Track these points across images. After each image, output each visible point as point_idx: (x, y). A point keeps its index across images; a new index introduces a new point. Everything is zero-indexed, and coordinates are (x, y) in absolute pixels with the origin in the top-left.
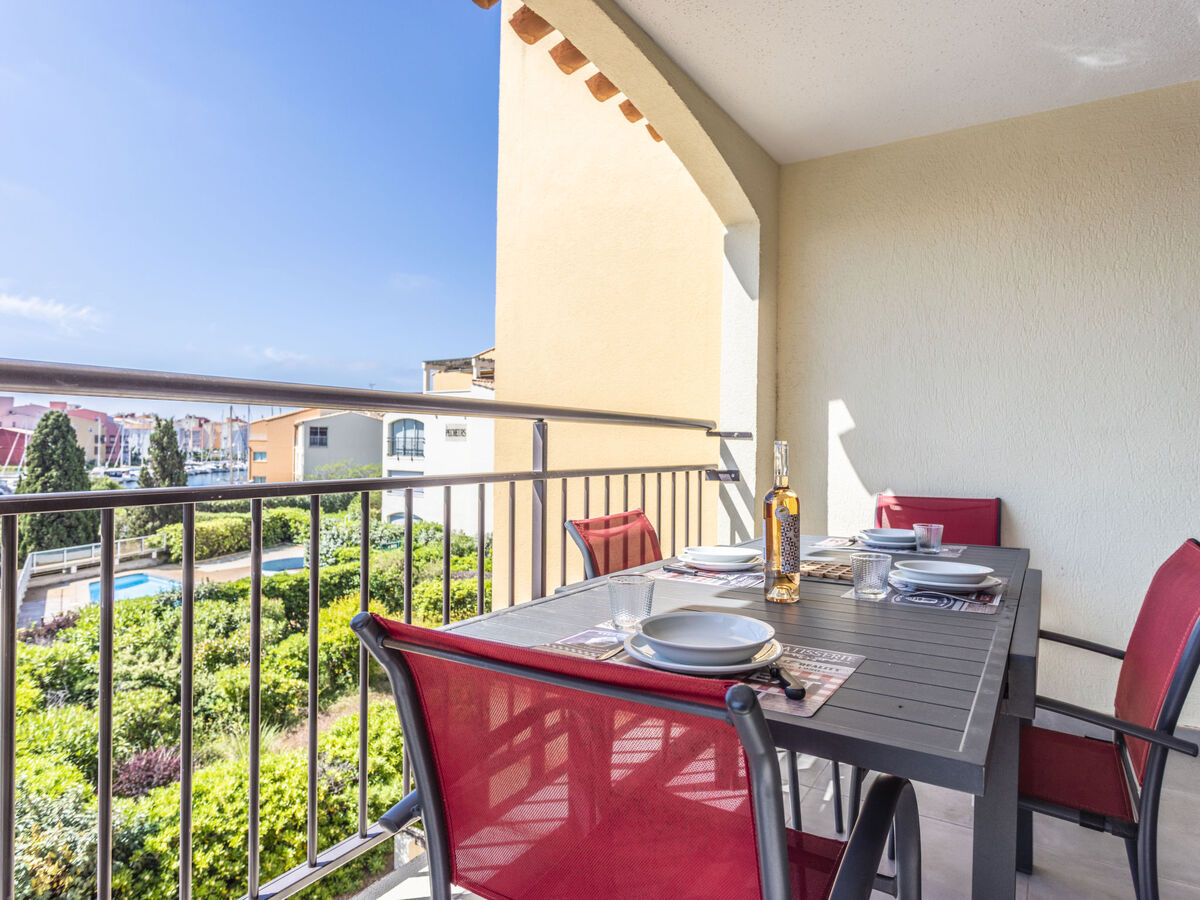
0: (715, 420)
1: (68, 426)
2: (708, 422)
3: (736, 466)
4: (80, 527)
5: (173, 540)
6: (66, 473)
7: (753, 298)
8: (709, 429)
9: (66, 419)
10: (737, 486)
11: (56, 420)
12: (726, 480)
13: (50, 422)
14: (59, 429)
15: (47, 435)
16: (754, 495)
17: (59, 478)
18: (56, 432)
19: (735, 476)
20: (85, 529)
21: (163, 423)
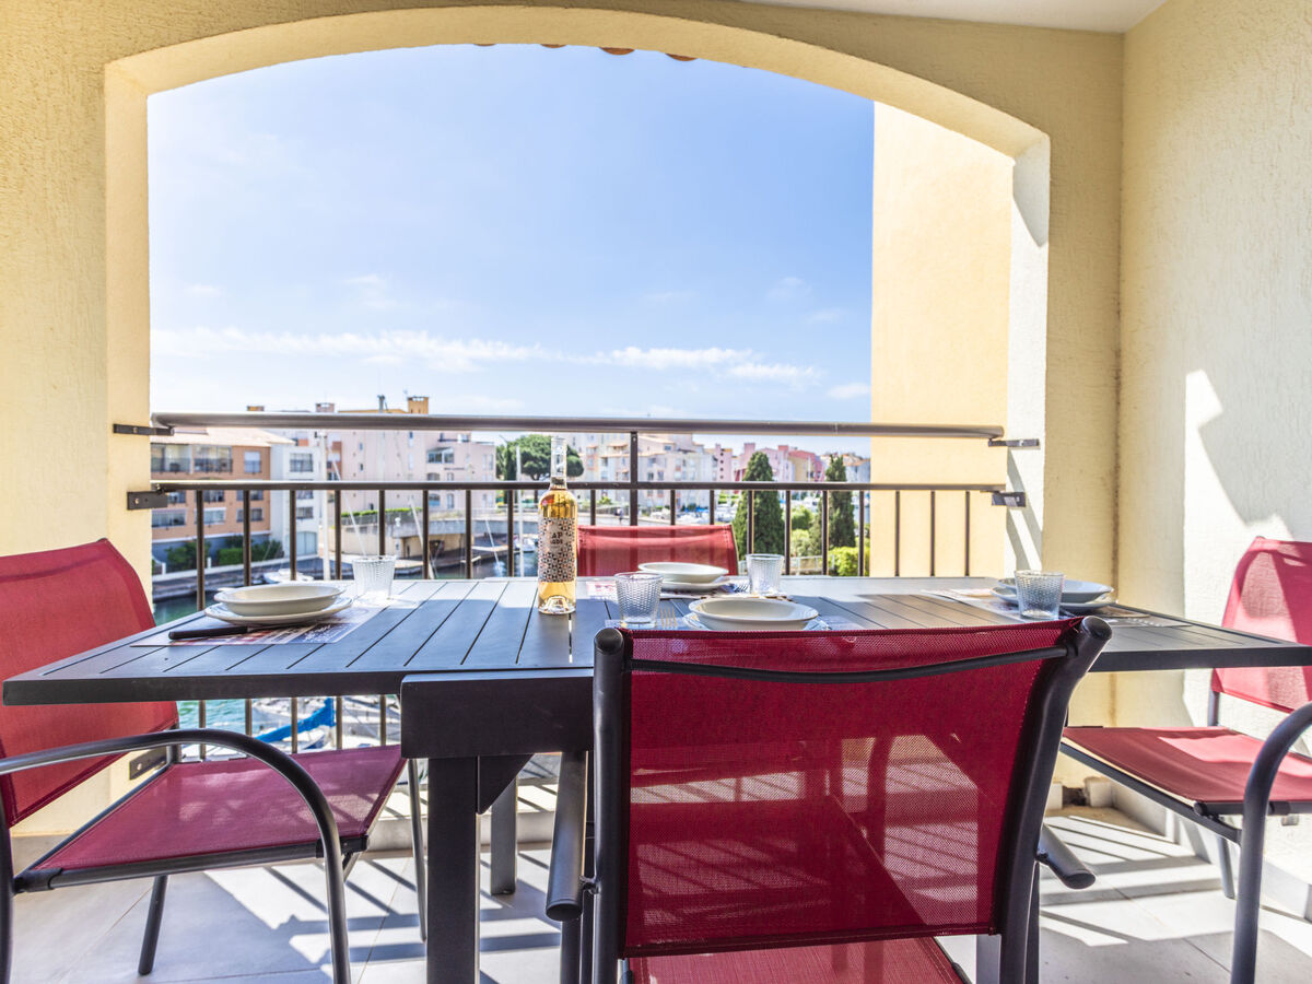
0: (1002, 425)
1: (767, 463)
2: (991, 428)
3: (1022, 487)
4: (774, 546)
5: (839, 561)
6: (765, 501)
7: (1040, 244)
8: (994, 437)
9: (766, 459)
10: (1023, 513)
11: (759, 459)
12: (1012, 506)
13: (756, 460)
14: (761, 466)
15: (754, 470)
16: (1041, 529)
17: (761, 504)
18: (759, 468)
19: (1021, 499)
20: (777, 546)
21: (835, 459)
